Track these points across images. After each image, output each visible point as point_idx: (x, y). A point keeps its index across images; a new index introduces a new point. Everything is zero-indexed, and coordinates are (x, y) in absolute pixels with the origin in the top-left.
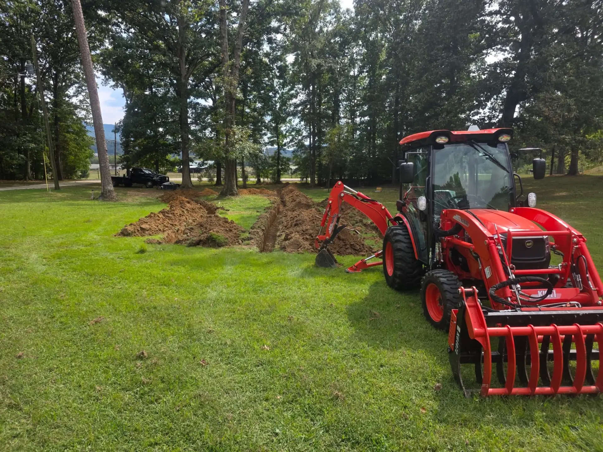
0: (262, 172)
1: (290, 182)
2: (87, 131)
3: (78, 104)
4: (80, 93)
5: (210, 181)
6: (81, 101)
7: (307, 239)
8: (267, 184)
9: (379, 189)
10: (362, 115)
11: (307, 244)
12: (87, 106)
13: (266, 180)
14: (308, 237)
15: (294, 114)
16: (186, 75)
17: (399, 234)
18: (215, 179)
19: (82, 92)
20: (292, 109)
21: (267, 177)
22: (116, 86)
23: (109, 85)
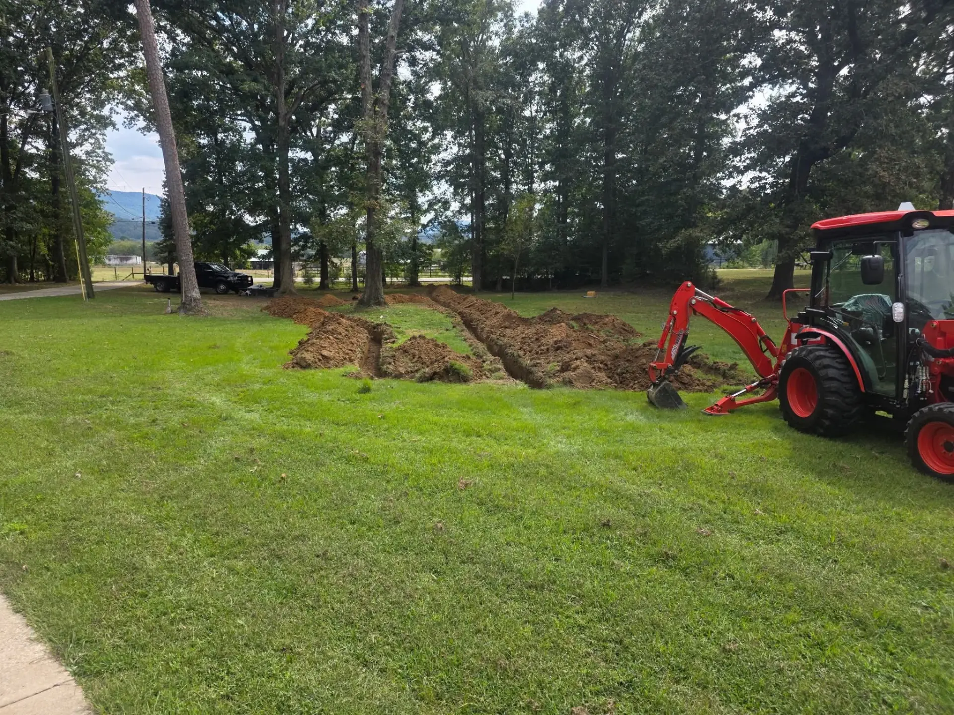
0: (389, 268)
1: (435, 284)
2: (102, 202)
3: (84, 157)
4: (86, 140)
5: (306, 282)
6: (88, 153)
7: (599, 368)
8: (399, 286)
9: (591, 294)
10: (545, 178)
11: (602, 375)
12: (98, 161)
13: (395, 280)
14: (601, 366)
15: (439, 177)
16: (286, 115)
17: (825, 357)
18: (318, 280)
19: (89, 137)
20: (438, 168)
21: (397, 276)
22: (147, 129)
23: (136, 127)
